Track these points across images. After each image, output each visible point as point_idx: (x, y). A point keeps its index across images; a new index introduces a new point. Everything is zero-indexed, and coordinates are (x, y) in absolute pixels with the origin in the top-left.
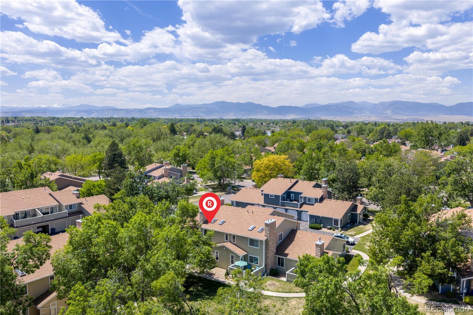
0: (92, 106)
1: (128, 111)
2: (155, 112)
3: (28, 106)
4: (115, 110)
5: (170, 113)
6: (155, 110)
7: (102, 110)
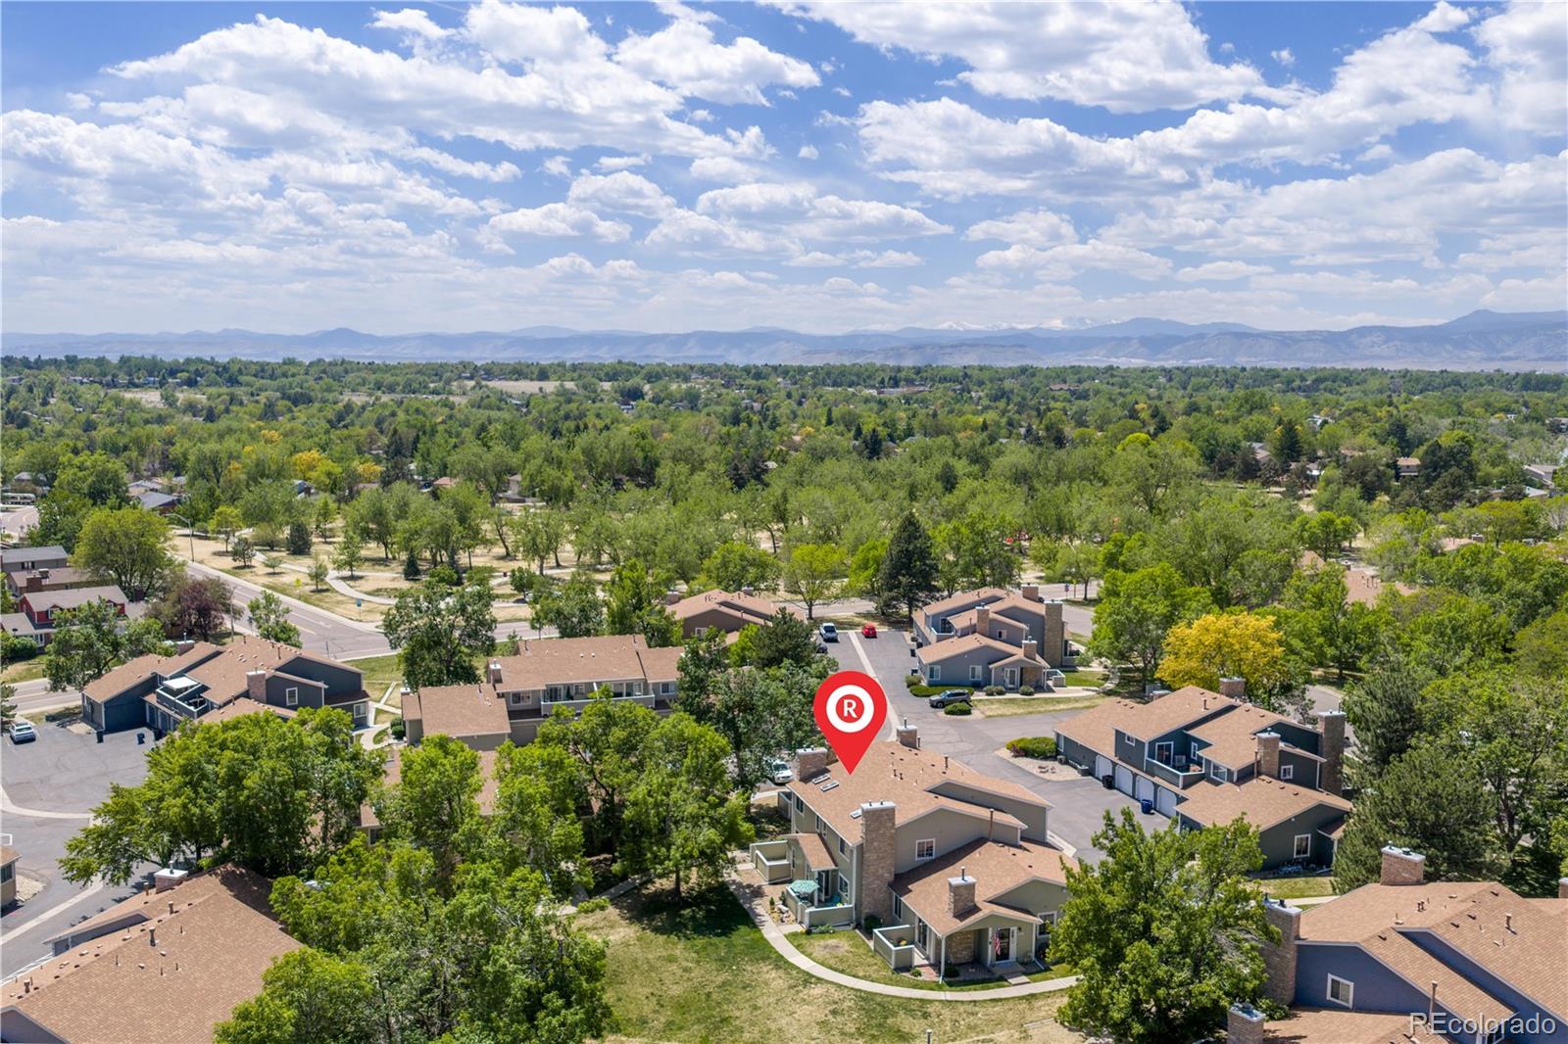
0: (1169, 322)
1: (1286, 340)
2: (1385, 342)
3: (982, 327)
4: (1242, 336)
5: (1449, 347)
6: (1389, 333)
7: (1200, 336)
